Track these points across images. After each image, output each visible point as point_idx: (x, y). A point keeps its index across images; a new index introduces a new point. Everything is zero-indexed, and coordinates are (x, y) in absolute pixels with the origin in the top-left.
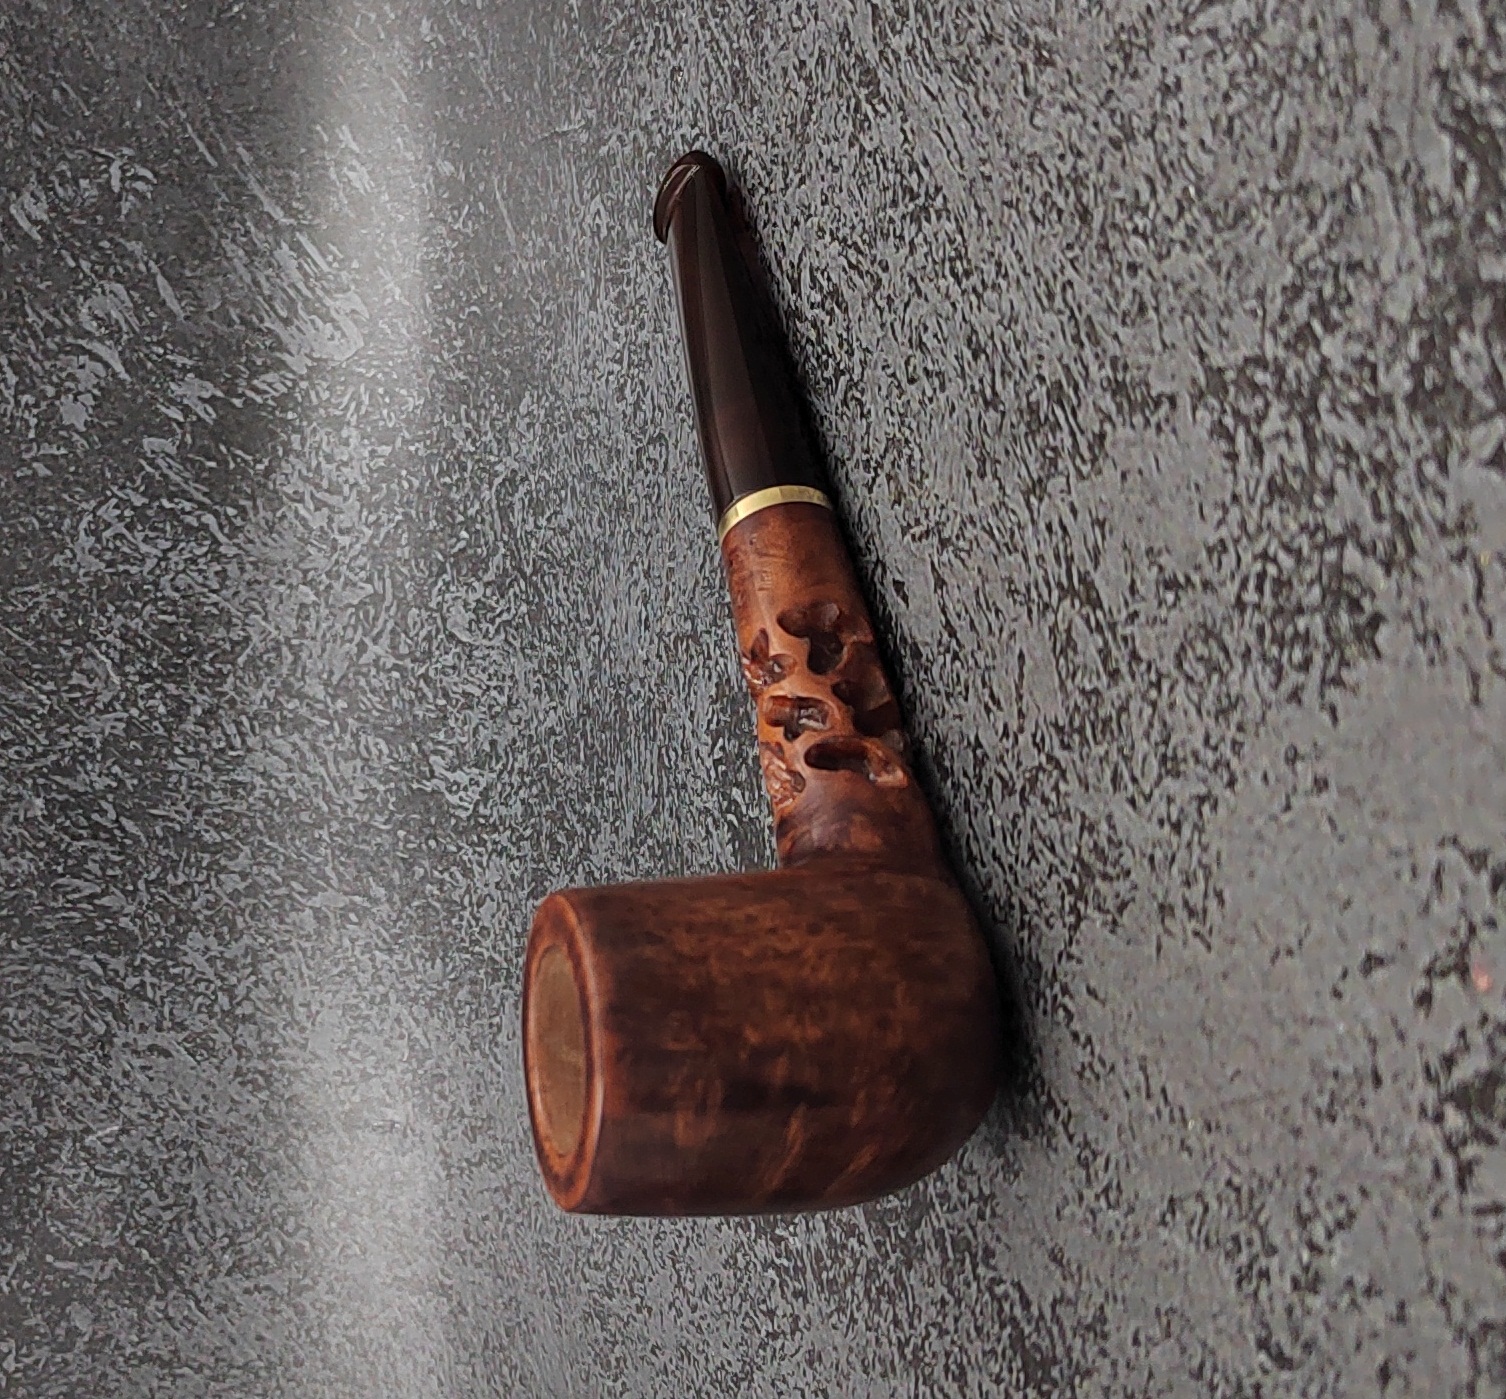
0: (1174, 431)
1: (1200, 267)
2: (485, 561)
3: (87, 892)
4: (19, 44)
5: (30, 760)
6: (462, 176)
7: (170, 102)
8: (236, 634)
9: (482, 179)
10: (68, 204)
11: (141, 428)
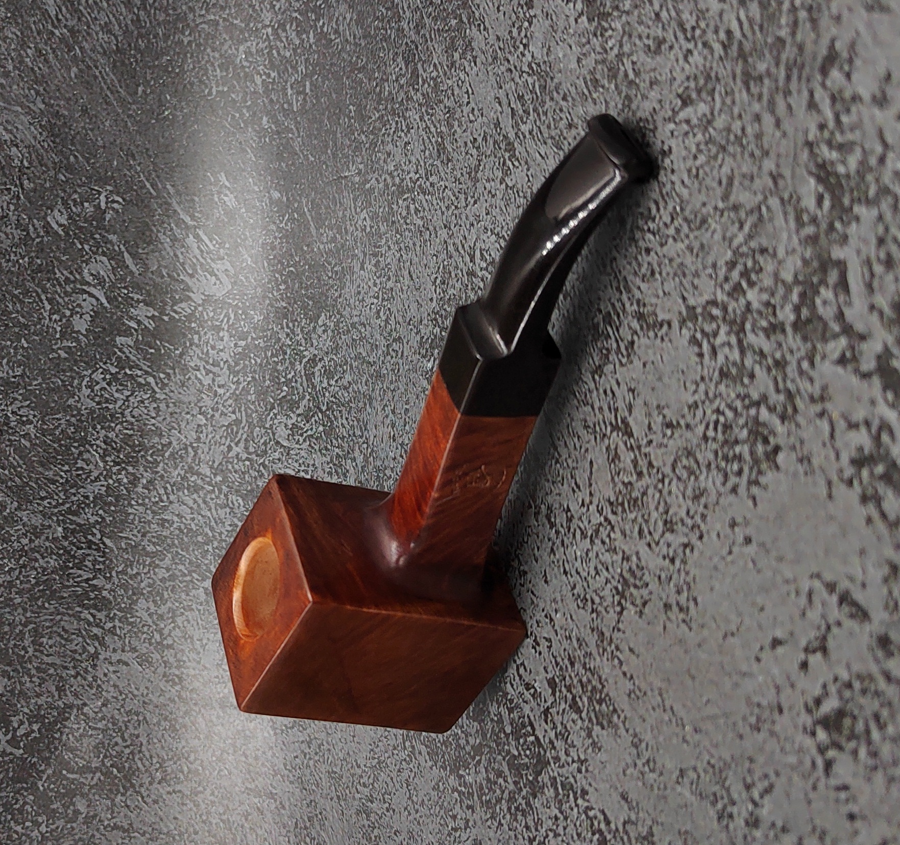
0: (670, 341)
1: (682, 250)
2: (298, 403)
3: (85, 577)
4: (52, 131)
5: (55, 507)
6: (285, 199)
7: (132, 162)
8: (165, 441)
9: (296, 201)
10: (78, 216)
11: (115, 332)
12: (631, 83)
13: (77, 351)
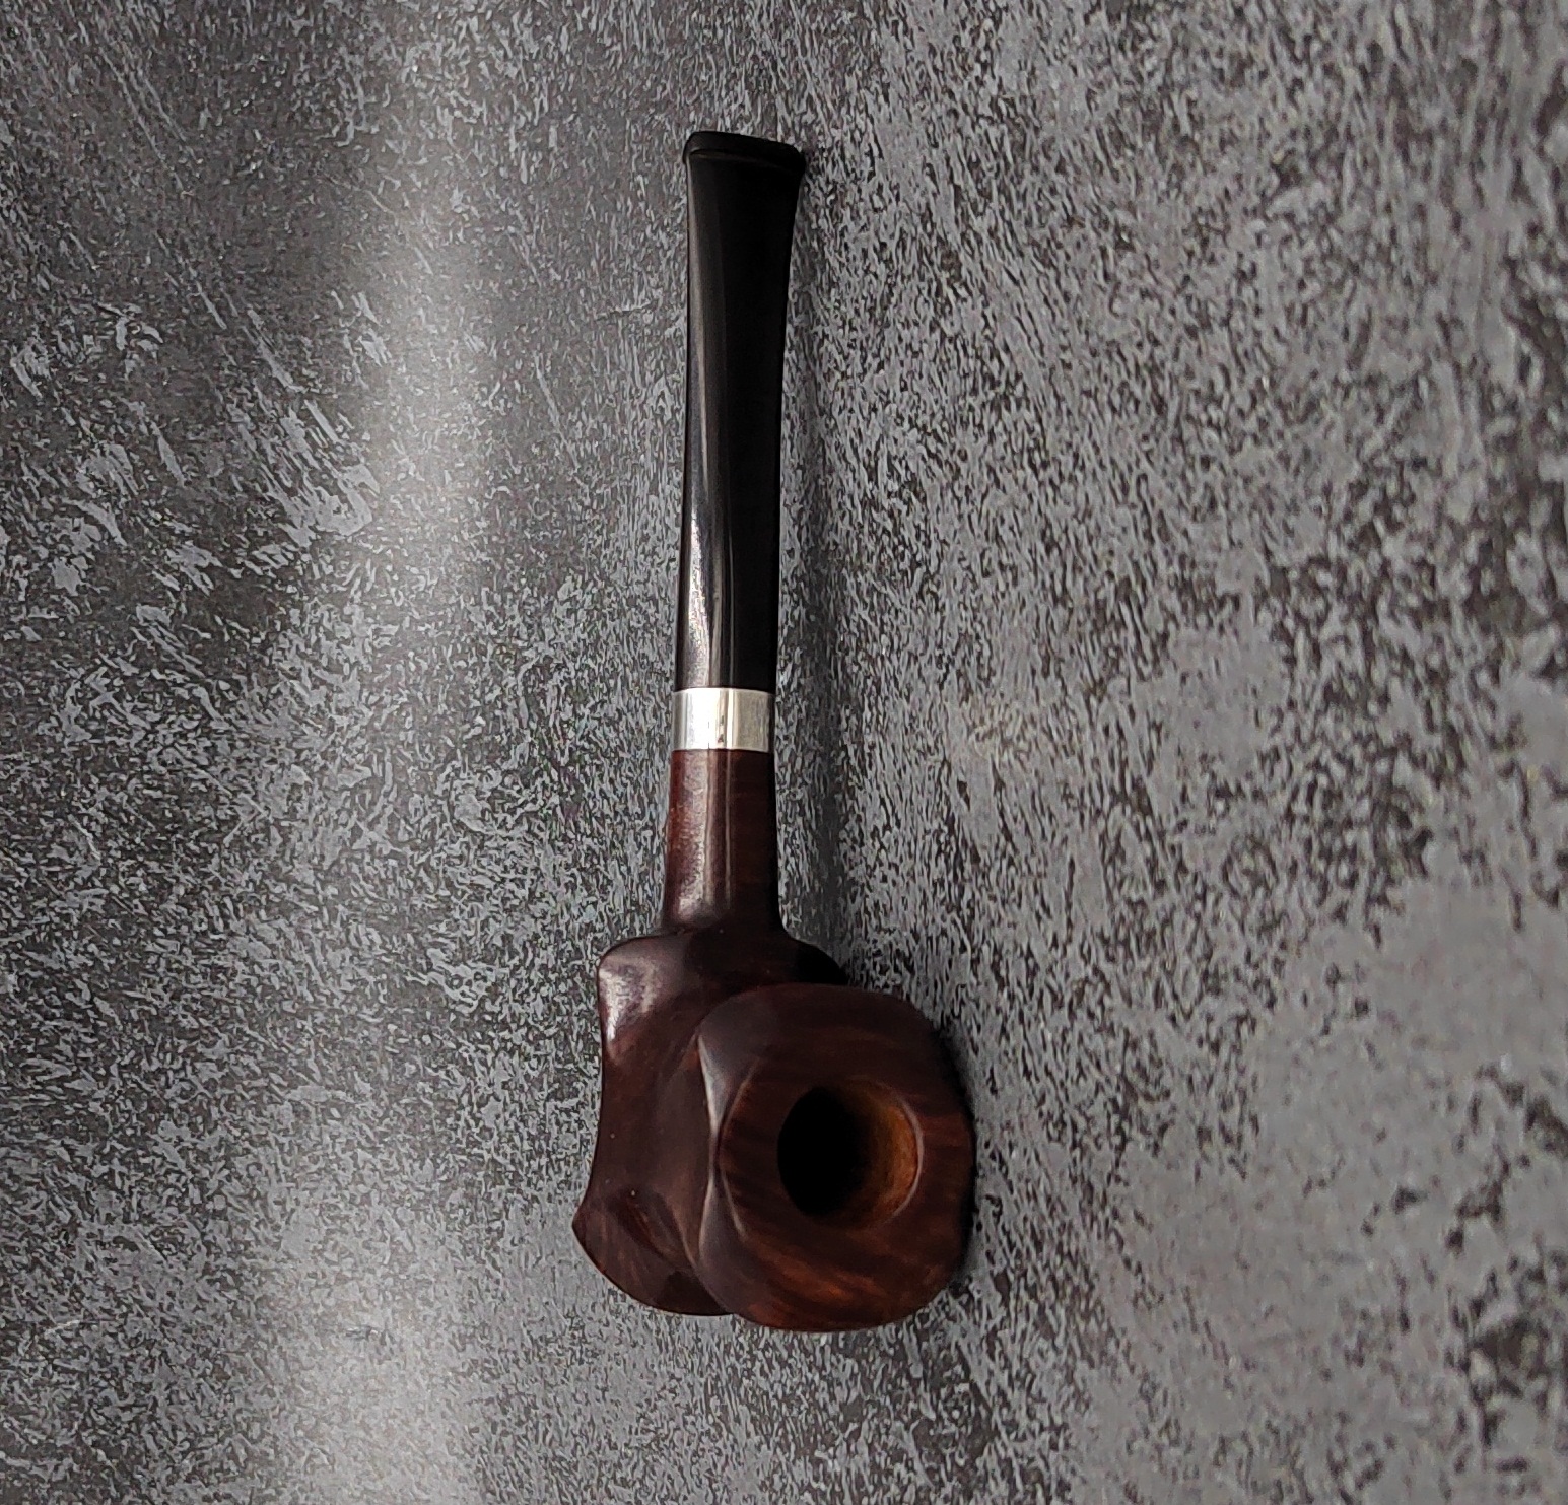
0: (1236, 634)
1: (1269, 461)
2: (506, 748)
3: (58, 1074)
5: (4, 934)
6: (494, 352)
7: (180, 260)
8: (224, 813)
9: (520, 357)
10: (70, 361)
11: (135, 596)
12: (1186, 140)
13: (59, 630)
